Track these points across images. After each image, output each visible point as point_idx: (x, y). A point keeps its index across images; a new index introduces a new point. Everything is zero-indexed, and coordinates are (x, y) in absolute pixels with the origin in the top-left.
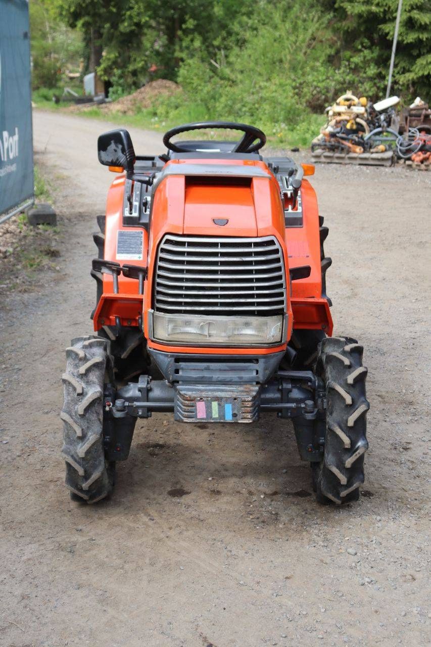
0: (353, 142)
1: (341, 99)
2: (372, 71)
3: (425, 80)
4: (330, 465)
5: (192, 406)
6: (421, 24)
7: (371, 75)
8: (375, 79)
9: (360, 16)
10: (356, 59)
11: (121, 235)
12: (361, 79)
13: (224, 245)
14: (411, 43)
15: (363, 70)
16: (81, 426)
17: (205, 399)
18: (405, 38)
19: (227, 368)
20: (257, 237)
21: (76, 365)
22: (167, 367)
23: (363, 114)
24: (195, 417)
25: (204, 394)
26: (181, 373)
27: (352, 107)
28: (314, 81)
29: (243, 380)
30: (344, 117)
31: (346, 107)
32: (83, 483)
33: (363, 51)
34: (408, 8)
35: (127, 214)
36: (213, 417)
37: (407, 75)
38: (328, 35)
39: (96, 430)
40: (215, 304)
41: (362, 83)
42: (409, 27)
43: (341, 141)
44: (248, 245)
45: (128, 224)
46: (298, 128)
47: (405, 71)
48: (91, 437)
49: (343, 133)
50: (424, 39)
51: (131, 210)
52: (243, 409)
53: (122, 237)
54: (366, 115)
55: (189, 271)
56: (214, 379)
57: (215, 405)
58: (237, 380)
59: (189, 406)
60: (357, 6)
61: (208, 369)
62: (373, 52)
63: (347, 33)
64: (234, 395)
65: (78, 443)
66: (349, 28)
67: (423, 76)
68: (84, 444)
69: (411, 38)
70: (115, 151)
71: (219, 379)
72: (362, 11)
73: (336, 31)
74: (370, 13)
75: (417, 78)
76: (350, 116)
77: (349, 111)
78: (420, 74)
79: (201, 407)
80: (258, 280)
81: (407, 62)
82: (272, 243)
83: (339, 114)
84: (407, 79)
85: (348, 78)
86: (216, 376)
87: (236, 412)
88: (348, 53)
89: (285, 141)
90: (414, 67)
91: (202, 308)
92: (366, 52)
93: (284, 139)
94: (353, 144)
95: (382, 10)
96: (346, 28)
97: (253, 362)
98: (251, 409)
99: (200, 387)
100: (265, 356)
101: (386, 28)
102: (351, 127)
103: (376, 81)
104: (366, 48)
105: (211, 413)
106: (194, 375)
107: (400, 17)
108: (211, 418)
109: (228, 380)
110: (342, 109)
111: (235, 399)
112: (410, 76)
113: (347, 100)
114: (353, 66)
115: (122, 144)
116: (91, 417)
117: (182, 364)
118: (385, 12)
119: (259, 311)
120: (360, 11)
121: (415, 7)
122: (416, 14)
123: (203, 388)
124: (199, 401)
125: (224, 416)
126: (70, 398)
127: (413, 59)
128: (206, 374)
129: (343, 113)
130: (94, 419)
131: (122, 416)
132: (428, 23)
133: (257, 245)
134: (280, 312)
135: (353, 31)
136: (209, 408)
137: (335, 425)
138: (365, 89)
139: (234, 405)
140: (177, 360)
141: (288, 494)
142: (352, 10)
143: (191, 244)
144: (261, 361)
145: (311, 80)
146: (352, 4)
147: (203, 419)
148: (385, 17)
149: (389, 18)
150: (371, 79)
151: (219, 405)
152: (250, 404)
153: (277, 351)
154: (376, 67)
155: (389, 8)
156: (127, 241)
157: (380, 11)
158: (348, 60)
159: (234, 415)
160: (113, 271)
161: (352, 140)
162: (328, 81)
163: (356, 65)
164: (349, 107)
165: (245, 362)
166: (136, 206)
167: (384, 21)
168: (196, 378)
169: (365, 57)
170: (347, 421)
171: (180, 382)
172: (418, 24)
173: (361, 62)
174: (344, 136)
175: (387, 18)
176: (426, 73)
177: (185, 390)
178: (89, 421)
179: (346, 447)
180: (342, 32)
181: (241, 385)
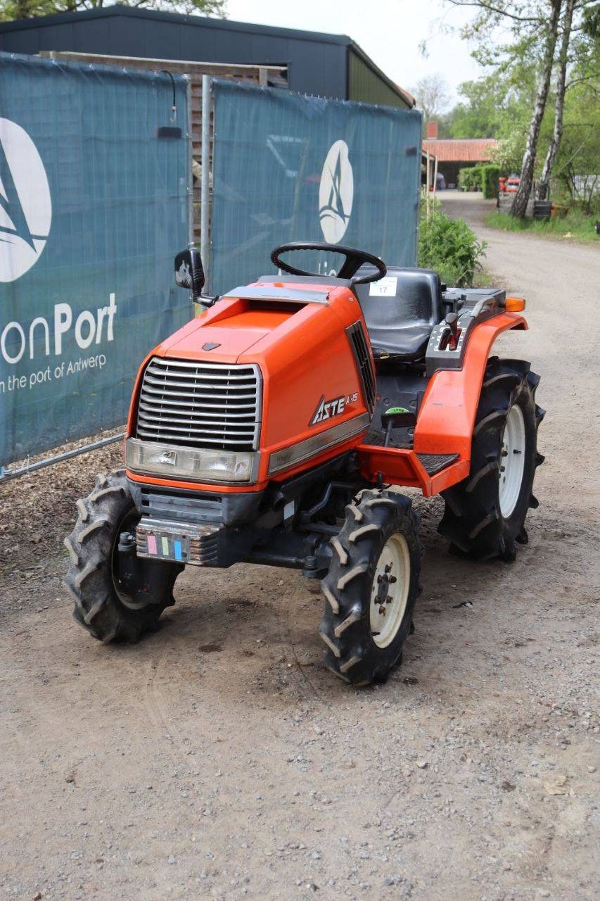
5: (144, 540)
13: (201, 371)
16: (78, 554)
17: (155, 533)
19: (190, 505)
20: (236, 364)
22: (135, 497)
24: (147, 552)
25: (155, 529)
26: (151, 506)
29: (207, 519)
36: (164, 554)
39: (94, 561)
40: (186, 434)
44: (224, 372)
52: (192, 548)
55: (167, 397)
56: (178, 516)
57: (165, 540)
61: (171, 503)
64: (184, 532)
65: (78, 573)
68: (81, 574)
70: (185, 271)
71: (184, 515)
79: (152, 542)
80: (230, 411)
82: (250, 371)
86: (180, 512)
87: (185, 552)
91: (170, 437)
97: (216, 500)
98: (201, 549)
100: (228, 495)
105: (162, 549)
106: (161, 508)
108: (162, 554)
109: (192, 517)
111: (184, 537)
115: (190, 264)
116: (92, 546)
117: (150, 496)
119: (226, 445)
124: (150, 535)
125: (174, 554)
128: (172, 509)
130: (94, 548)
131: (124, 550)
133: (234, 372)
134: (248, 449)
136: (159, 543)
137: (326, 586)
139: (183, 543)
140: (145, 490)
143: (172, 368)
144: (225, 500)
147: (153, 555)
151: (169, 541)
152: (198, 544)
153: (248, 491)
159: (184, 555)
165: (211, 500)
170: (336, 583)
171: (151, 515)
177: (149, 523)
178: (89, 550)
179: (334, 612)
181: (202, 524)
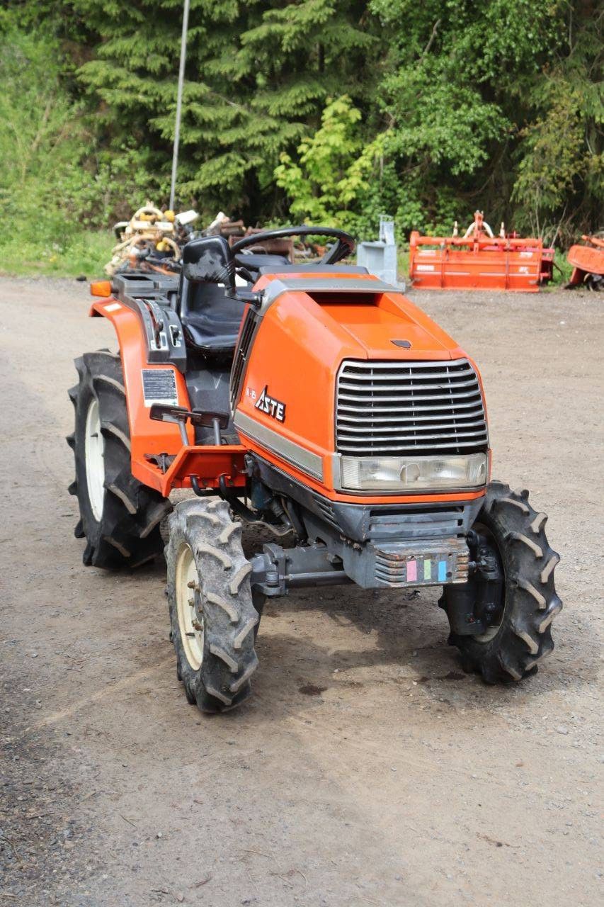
0: (168, 268)
1: (140, 213)
2: (142, 177)
3: (213, 191)
4: (521, 631)
5: (401, 567)
6: (203, 121)
7: (142, 183)
8: (146, 188)
9: (122, 107)
10: (120, 162)
11: (147, 375)
12: (128, 188)
13: (416, 370)
14: (193, 144)
15: (130, 176)
17: (416, 557)
18: (184, 137)
20: (451, 360)
21: (209, 533)
22: (361, 523)
23: (170, 232)
24: (405, 580)
25: (415, 552)
26: (374, 529)
27: (156, 223)
28: (66, 189)
29: (448, 532)
30: (146, 236)
31: (149, 223)
32: (233, 683)
33: (127, 152)
34: (186, 100)
35: (154, 347)
36: (425, 578)
37: (190, 183)
38: (79, 130)
39: (251, 613)
40: (412, 442)
41: (132, 193)
42: (189, 123)
43: (152, 266)
44: (443, 369)
45: (154, 361)
46: (71, 250)
47: (187, 179)
48: (248, 622)
49: (153, 257)
50: (210, 139)
51: (158, 342)
52: (458, 566)
53: (149, 378)
54: (174, 234)
55: (377, 404)
56: (415, 534)
57: (427, 563)
58: (440, 533)
59: (397, 568)
60: (118, 94)
61: (408, 522)
62: (141, 154)
63: (102, 126)
64: (448, 550)
65: (231, 631)
66: (105, 121)
67: (211, 185)
68: (240, 631)
69: (193, 137)
70: (212, 263)
71: (421, 533)
72: (126, 101)
73: (89, 124)
74: (136, 102)
75: (203, 189)
76: (155, 235)
77: (153, 227)
78: (207, 183)
79: (411, 567)
80: (457, 411)
81: (187, 167)
82: (466, 366)
83: (140, 232)
84: (190, 189)
85: (111, 186)
86: (416, 529)
87: (450, 570)
88: (106, 154)
89: (60, 268)
90: (198, 174)
92: (132, 152)
93: (58, 266)
94: (168, 270)
95: (152, 100)
96: (101, 121)
97: (457, 510)
98: (467, 565)
99: (401, 545)
100: (471, 502)
101: (160, 123)
102: (164, 248)
103: (148, 191)
104: (131, 147)
105: (423, 574)
107: (180, 110)
108: (423, 580)
110: (144, 225)
111: (450, 555)
112: (195, 185)
113: (148, 213)
114: (115, 171)
115: (221, 253)
116: (244, 596)
117: (380, 518)
118: (155, 103)
119: (461, 448)
120: (124, 101)
121: (194, 98)
122: (195, 107)
123: (403, 545)
124: (410, 560)
125: (437, 576)
126: (213, 575)
127: (197, 164)
128: (408, 529)
129: (145, 230)
130: (246, 598)
132: (213, 119)
133: (452, 369)
134: (483, 449)
135: (110, 125)
137: (527, 583)
138: (135, 201)
139: (448, 562)
140: (374, 513)
141: (439, 678)
142: (113, 98)
143: (377, 371)
144: (467, 508)
145: (63, 188)
146: (112, 91)
147: (413, 582)
148: (155, 109)
149: (161, 111)
150: (142, 188)
151: (432, 563)
152: (466, 560)
154: (146, 173)
155: (161, 98)
156: (155, 383)
157: (149, 102)
158: (109, 163)
159: (449, 575)
160: (179, 418)
161: (167, 265)
162: (86, 189)
163: (120, 170)
164: (153, 222)
165: (446, 511)
166: (163, 337)
167: (155, 114)
168: (394, 534)
169: (130, 161)
170: (540, 577)
172: (200, 121)
173: (127, 166)
174: (155, 260)
175: (158, 110)
176: (214, 182)
177: (388, 548)
178: (242, 602)
179: (542, 607)
180: (96, 126)
181: (444, 539)
